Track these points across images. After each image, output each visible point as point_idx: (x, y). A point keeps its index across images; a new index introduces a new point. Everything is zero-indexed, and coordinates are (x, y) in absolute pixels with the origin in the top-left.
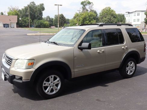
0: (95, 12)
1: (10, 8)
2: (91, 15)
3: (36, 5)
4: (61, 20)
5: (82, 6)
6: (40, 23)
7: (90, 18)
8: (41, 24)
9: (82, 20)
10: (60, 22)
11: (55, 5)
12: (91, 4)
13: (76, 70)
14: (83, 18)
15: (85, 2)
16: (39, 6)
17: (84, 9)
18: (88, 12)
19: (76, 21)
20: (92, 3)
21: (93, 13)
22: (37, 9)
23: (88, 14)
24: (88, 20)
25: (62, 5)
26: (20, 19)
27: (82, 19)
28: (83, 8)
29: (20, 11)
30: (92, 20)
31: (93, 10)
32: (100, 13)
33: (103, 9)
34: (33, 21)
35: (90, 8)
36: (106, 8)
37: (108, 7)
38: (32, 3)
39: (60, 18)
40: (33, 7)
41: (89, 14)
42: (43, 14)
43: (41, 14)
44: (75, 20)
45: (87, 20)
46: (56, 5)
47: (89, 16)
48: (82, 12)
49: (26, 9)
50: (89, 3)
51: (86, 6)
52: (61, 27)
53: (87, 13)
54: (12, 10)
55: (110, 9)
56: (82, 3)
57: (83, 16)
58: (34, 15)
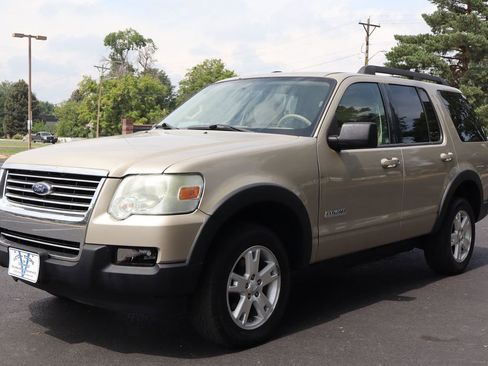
0: (164, 79)
2: (147, 89)
4: (17, 106)
5: (110, 50)
7: (143, 101)
9: (113, 108)
10: (14, 114)
11: (17, 35)
12: (144, 45)
13: (324, 230)
14: (115, 100)
15: (121, 35)
17: (118, 62)
18: (136, 74)
19: (86, 109)
20: (150, 41)
21: (156, 82)
23: (136, 82)
24: (137, 108)
25: (44, 38)
27: (109, 102)
28: (113, 59)
30: (152, 107)
31: (155, 71)
32: (180, 84)
33: (195, 65)
35: (144, 61)
36: (205, 64)
37: (215, 61)
39: (15, 97)
41: (141, 85)
44: (82, 108)
45: (132, 110)
46: (21, 36)
47: (140, 90)
48: (111, 74)
50: (140, 41)
51: (125, 52)
52: (18, 135)
53: (131, 82)
55: (222, 67)
56: (111, 40)
57: (114, 91)
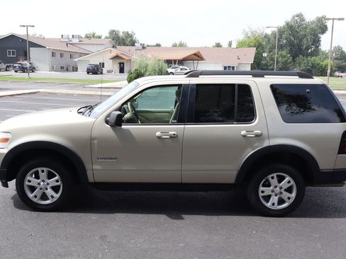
1: (247, 30)
3: (307, 20)
6: (310, 64)
8: (313, 66)
16: (313, 23)
22: (308, 30)
25: (343, 19)
26: (265, 55)
29: (266, 36)
34: (293, 59)
38: (296, 18)
40: (299, 27)
42: (321, 43)
43: (316, 42)
49: (281, 31)
54: (249, 35)
58: (300, 46)
